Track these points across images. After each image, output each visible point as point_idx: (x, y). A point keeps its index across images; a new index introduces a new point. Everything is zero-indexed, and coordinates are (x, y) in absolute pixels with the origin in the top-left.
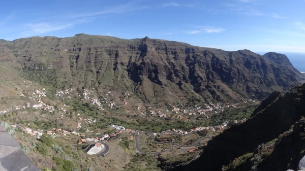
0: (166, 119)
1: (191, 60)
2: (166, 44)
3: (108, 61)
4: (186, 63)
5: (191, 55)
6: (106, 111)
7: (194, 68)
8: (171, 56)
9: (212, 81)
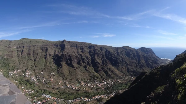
0: (77, 90)
1: (92, 53)
2: (77, 44)
3: (41, 53)
4: (89, 54)
5: (92, 50)
6: (40, 85)
7: (94, 57)
8: (80, 50)
9: (106, 65)
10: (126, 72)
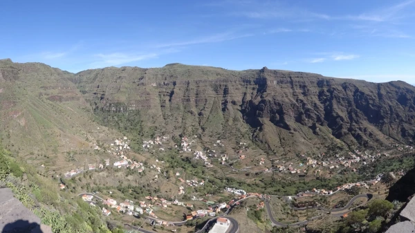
0: (300, 176)
1: (326, 96)
2: (292, 76)
3: (213, 99)
4: (320, 100)
5: (325, 89)
6: (216, 168)
7: (331, 105)
8: (299, 91)
9: (357, 122)
10: (399, 137)
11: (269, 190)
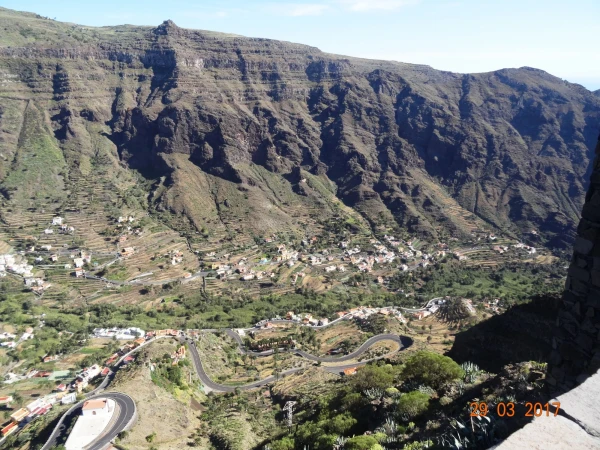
0: (263, 285)
1: (327, 102)
2: (241, 48)
4: (312, 111)
5: (327, 85)
7: (338, 125)
8: (260, 87)
9: (398, 171)
10: (503, 219)
11: (196, 318)
